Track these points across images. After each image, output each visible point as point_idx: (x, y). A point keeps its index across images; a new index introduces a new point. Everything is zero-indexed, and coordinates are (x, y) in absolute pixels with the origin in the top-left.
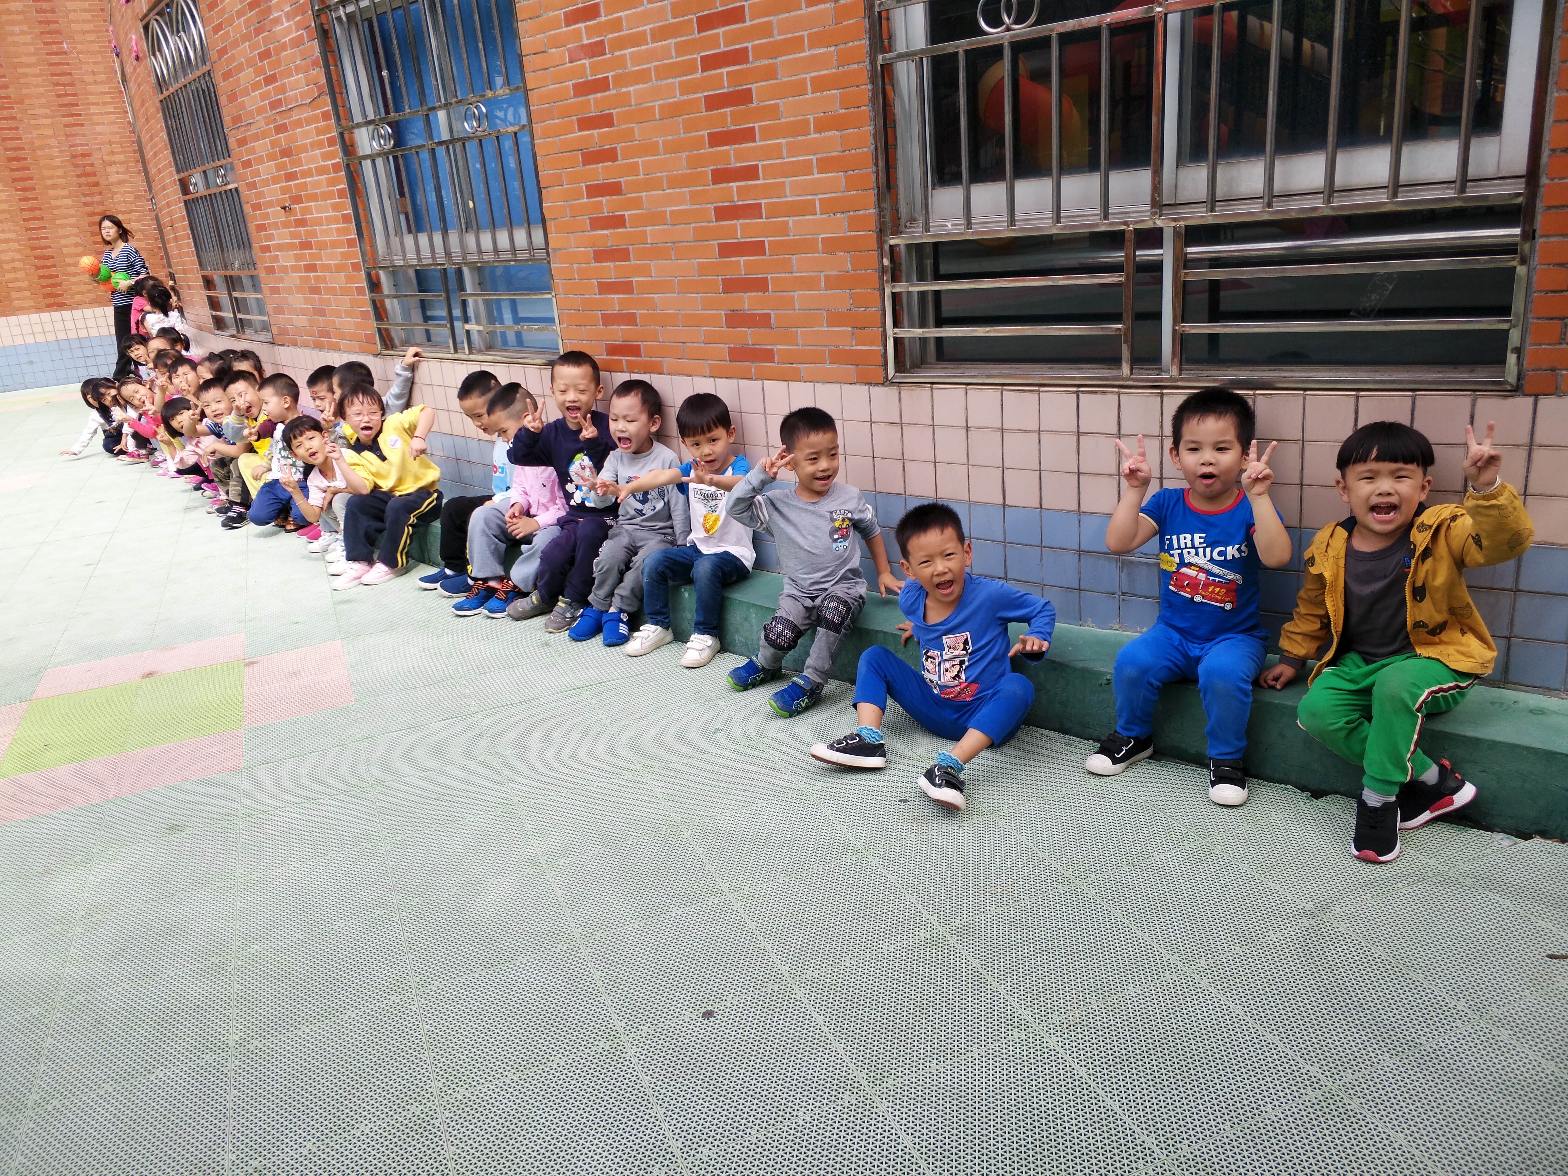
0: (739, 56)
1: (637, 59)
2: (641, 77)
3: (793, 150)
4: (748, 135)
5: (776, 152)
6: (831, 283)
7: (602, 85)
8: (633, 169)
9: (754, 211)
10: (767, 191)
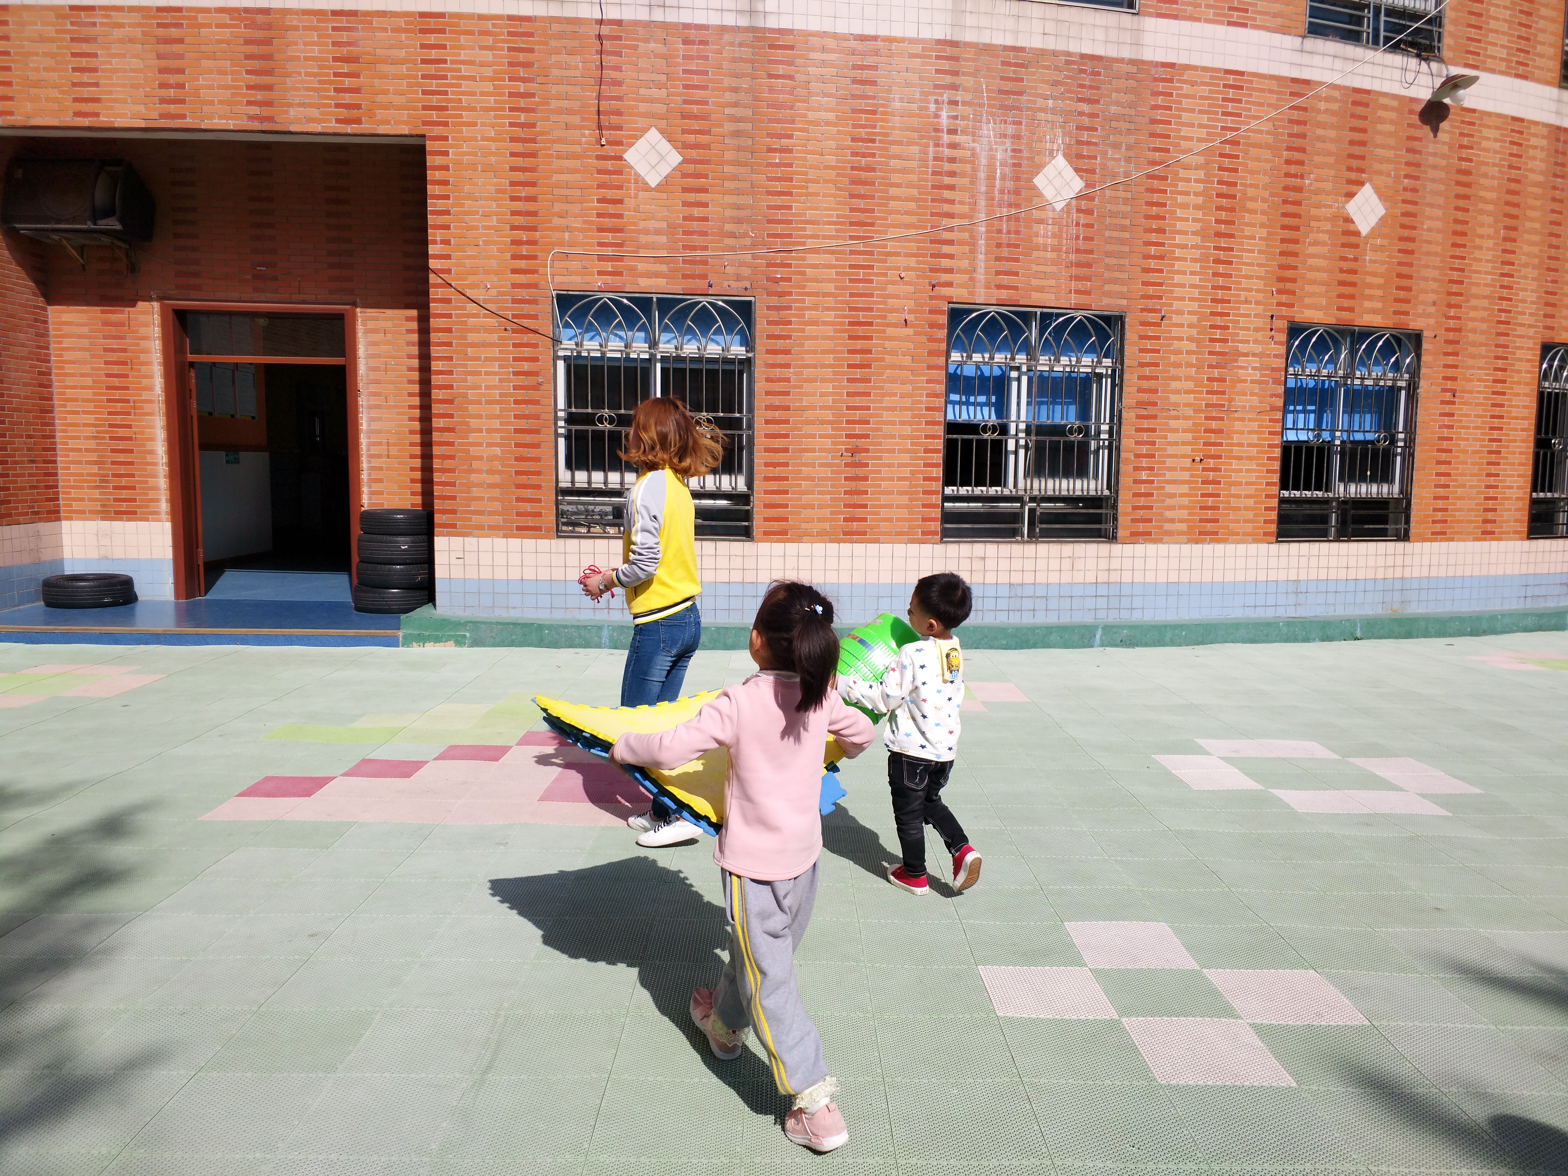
0: (1500, 441)
1: (1466, 434)
2: (1467, 439)
3: (1511, 470)
4: (1498, 464)
5: (1505, 470)
6: (1516, 510)
7: (1451, 439)
8: (1458, 469)
9: (1497, 487)
10: (1501, 481)
